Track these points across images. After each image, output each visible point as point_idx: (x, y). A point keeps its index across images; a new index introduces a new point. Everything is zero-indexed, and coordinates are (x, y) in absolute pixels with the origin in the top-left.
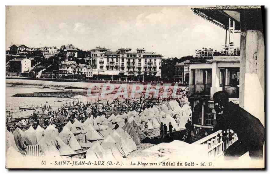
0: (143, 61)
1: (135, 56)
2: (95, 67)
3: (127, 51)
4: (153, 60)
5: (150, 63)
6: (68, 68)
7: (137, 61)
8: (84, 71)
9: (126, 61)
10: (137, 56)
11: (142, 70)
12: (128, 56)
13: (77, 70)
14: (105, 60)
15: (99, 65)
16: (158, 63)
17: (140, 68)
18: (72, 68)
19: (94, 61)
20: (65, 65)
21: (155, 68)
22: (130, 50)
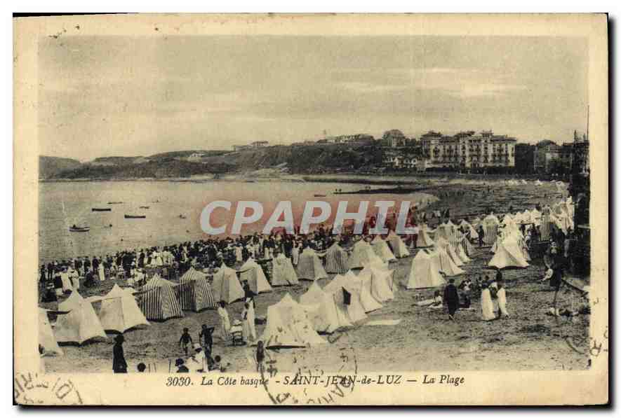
0: (490, 147)
1: (479, 141)
2: (429, 157)
3: (469, 135)
4: (504, 146)
5: (501, 150)
6: (394, 159)
7: (482, 148)
8: (414, 163)
9: (467, 147)
10: (483, 141)
11: (490, 159)
12: (471, 141)
13: (405, 162)
14: (441, 148)
15: (432, 154)
16: (510, 148)
17: (486, 157)
18: (399, 159)
19: (427, 151)
20: (389, 155)
21: (507, 155)
22: (473, 133)
